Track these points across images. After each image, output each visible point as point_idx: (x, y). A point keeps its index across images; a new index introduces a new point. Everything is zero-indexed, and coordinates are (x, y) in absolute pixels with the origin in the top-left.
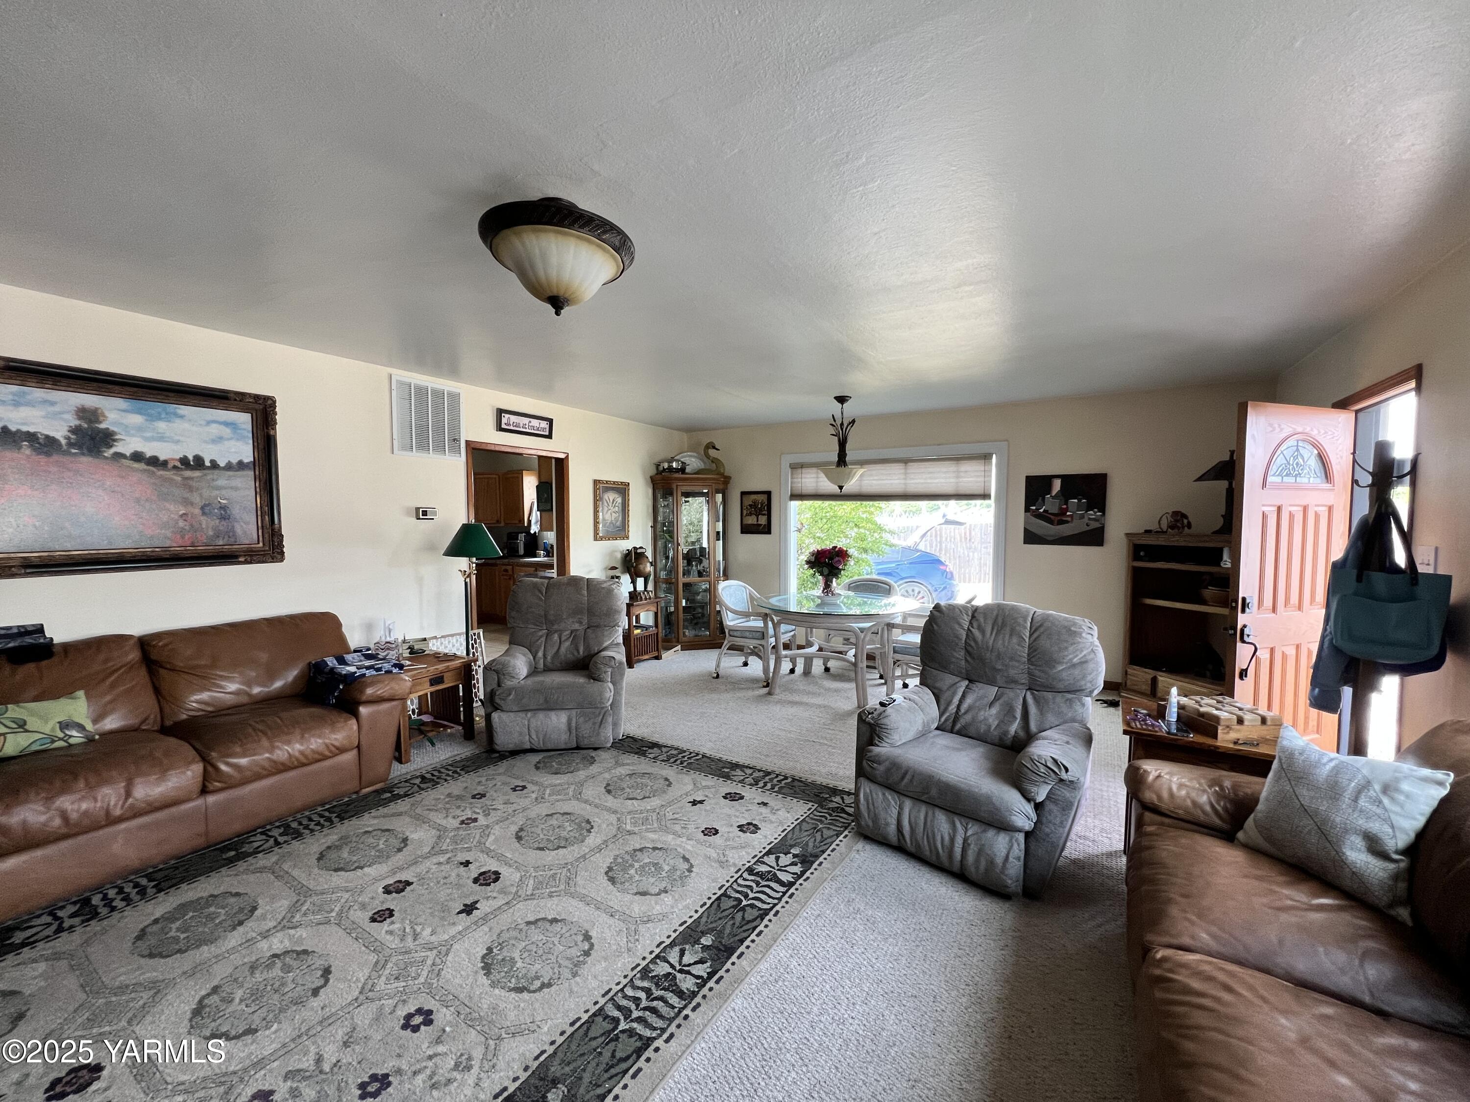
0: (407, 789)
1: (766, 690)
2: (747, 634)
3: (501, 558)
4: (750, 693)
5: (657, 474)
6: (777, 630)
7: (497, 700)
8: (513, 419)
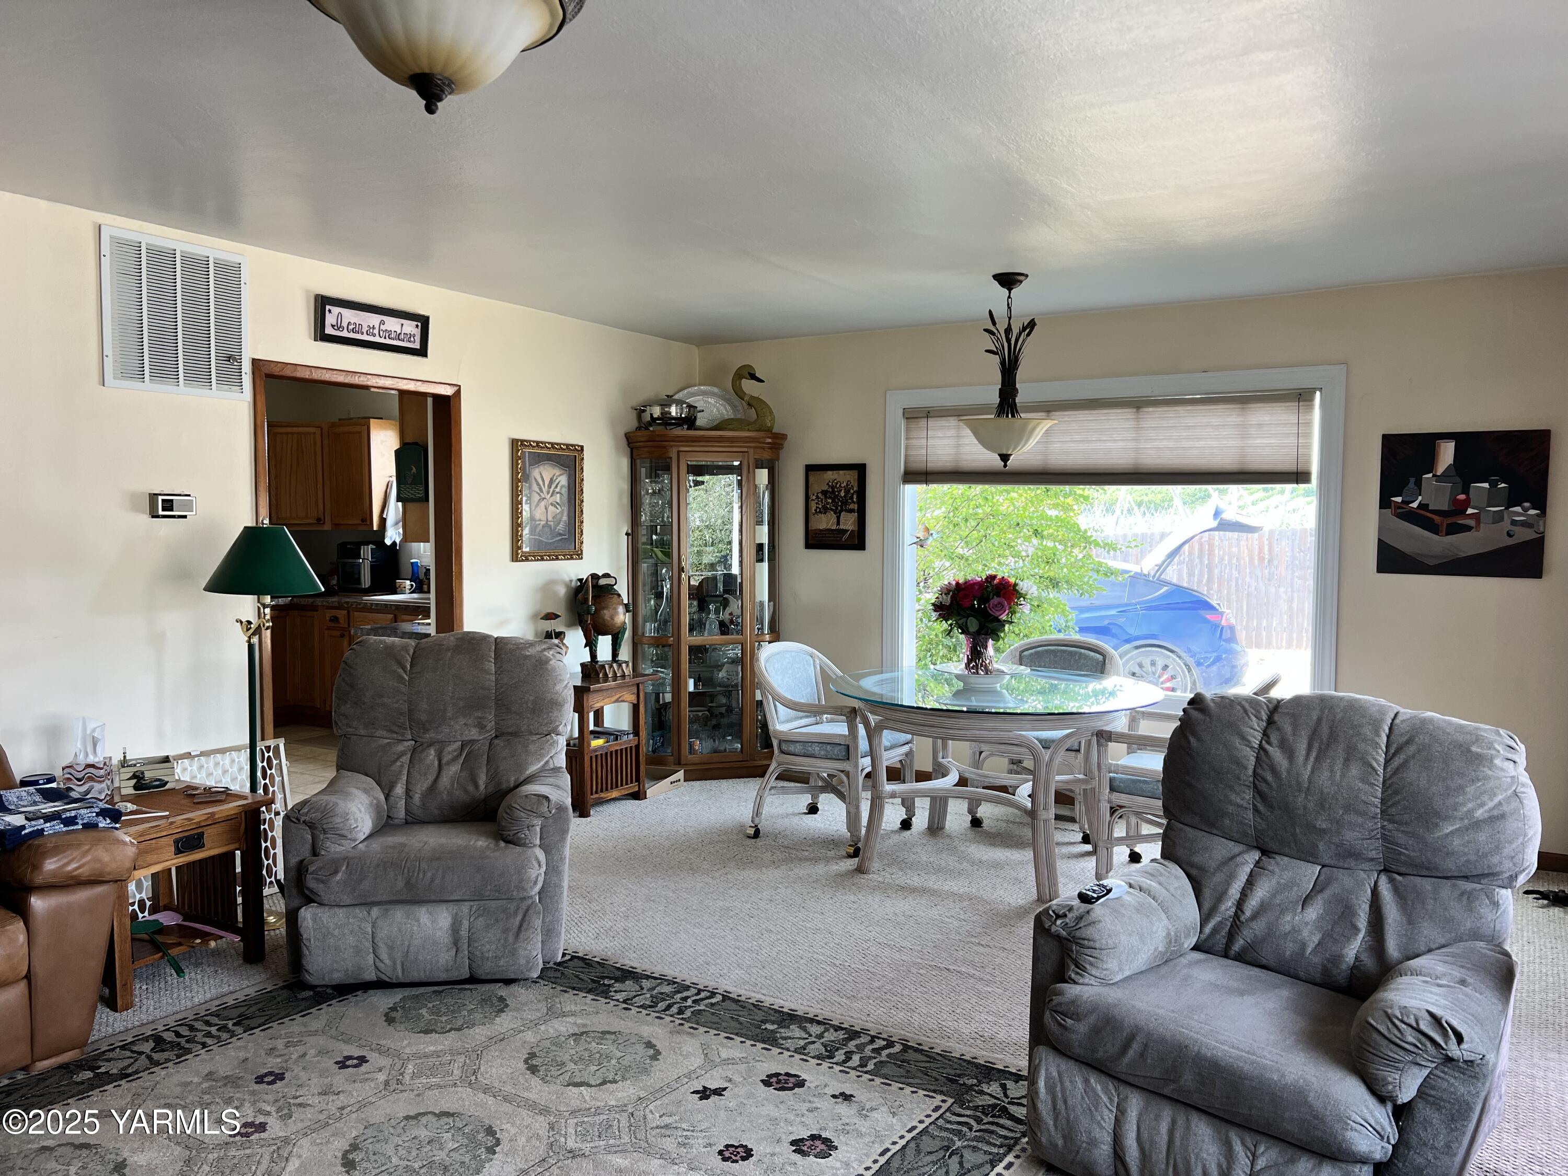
0: (126, 1062)
1: (853, 863)
2: (816, 749)
3: (321, 595)
4: (821, 869)
5: (639, 428)
6: (876, 742)
7: (311, 883)
8: (349, 316)
